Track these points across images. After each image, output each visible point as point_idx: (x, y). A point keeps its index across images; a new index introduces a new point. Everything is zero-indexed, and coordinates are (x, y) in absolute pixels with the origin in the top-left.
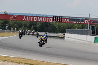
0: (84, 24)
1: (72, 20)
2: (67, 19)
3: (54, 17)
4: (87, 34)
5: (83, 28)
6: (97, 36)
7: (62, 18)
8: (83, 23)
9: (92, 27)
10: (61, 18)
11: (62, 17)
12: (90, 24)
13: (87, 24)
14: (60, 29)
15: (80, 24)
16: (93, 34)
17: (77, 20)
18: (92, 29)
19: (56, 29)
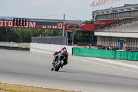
0: (57, 28)
1: (40, 23)
2: (32, 22)
5: (56, 35)
6: (76, 46)
11: (26, 19)
13: (62, 29)
14: (23, 36)
15: (52, 29)
17: (48, 23)
19: (18, 37)
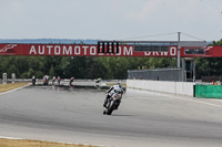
0: (169, 55)
1: (140, 48)
2: (128, 47)
3: (99, 45)
4: (176, 79)
5: (166, 66)
6: (199, 82)
7: (118, 45)
8: (166, 54)
9: (188, 63)
10: (116, 45)
11: (117, 43)
12: (182, 56)
13: (176, 56)
14: (113, 70)
15: (160, 56)
16: (189, 77)
17: (153, 47)
18: (188, 68)
19: (106, 70)
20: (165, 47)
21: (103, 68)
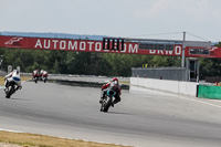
0: (174, 55)
1: (145, 46)
2: (133, 44)
3: (104, 42)
4: (180, 79)
5: (170, 65)
6: (203, 83)
7: (123, 42)
8: (171, 52)
9: (192, 62)
10: (121, 43)
11: (123, 40)
12: (187, 56)
13: (181, 56)
14: (118, 67)
15: (165, 55)
16: (193, 77)
17: (158, 46)
18: (192, 67)
19: (110, 67)
20: (170, 46)
21: (108, 64)
